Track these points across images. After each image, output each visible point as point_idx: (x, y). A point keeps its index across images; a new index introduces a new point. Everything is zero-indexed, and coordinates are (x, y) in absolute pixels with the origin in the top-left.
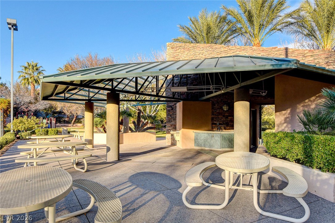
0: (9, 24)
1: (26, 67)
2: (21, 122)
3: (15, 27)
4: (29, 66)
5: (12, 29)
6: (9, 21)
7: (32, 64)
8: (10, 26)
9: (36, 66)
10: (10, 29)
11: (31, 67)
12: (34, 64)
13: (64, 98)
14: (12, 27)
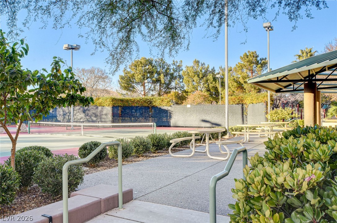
0: (265, 27)
1: (299, 56)
2: (276, 113)
3: (270, 28)
4: (303, 53)
5: (268, 30)
6: (265, 25)
7: (306, 51)
8: (267, 29)
9: (311, 52)
10: (267, 30)
11: (305, 54)
12: (308, 50)
13: (293, 89)
14: (268, 28)
